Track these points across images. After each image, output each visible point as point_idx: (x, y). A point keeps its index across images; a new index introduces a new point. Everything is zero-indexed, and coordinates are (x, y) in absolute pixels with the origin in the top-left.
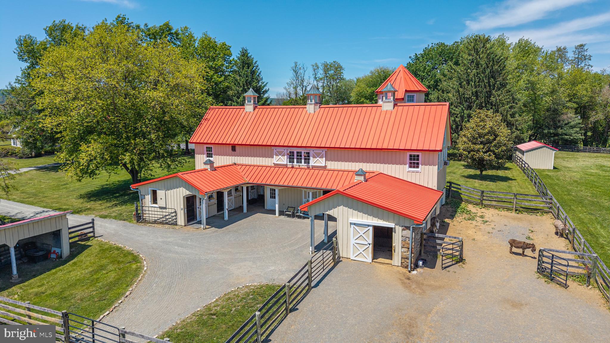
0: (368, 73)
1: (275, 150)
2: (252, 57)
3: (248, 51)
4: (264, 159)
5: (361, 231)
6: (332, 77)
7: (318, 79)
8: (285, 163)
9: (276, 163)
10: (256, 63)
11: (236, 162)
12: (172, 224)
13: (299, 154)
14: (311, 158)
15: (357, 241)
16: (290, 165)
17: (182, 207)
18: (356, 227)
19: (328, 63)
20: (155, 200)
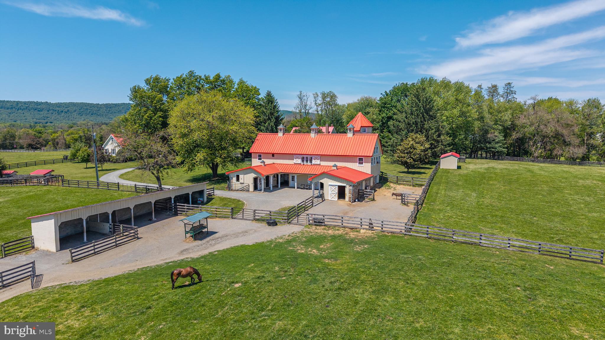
0: (356, 100)
1: (295, 156)
2: (274, 96)
3: (272, 93)
4: (289, 160)
5: (333, 188)
6: (329, 103)
7: (317, 104)
8: (300, 163)
9: (295, 162)
10: (276, 101)
11: (274, 163)
12: (247, 191)
13: (307, 158)
14: (313, 160)
15: (332, 192)
16: (302, 163)
17: (252, 182)
18: (331, 187)
19: (326, 92)
20: (238, 179)
